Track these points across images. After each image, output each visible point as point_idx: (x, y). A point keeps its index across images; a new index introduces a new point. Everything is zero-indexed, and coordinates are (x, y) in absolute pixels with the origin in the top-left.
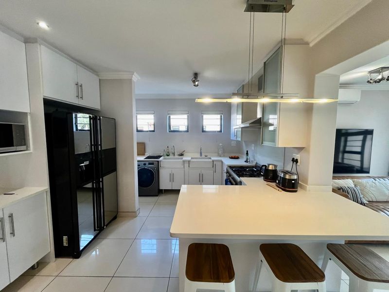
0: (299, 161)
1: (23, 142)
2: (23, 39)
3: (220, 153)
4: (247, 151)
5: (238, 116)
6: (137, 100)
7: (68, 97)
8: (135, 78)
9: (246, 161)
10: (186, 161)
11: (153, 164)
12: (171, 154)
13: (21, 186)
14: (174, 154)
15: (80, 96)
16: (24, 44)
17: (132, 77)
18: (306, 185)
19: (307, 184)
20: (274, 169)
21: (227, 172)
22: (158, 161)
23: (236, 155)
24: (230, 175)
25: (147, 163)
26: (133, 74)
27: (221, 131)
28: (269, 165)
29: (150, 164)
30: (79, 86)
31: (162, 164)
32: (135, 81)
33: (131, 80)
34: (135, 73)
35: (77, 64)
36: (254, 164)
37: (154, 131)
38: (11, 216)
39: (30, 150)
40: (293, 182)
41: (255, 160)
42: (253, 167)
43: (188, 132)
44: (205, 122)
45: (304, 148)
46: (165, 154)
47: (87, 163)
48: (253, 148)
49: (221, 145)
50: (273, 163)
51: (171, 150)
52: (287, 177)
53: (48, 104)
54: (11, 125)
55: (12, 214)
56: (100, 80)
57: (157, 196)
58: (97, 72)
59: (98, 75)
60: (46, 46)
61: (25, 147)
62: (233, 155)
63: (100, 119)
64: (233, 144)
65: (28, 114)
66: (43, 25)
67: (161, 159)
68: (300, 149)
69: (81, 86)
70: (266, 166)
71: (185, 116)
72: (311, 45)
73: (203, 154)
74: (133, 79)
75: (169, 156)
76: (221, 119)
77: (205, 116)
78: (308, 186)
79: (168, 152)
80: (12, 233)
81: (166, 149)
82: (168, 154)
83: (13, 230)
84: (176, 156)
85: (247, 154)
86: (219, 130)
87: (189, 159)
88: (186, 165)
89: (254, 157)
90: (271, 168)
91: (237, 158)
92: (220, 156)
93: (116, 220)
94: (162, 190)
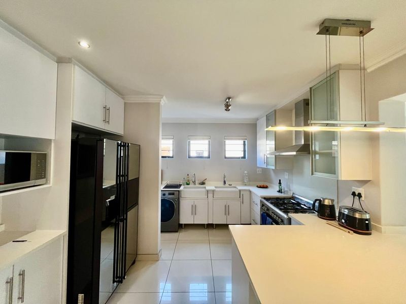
0: (363, 195)
1: (43, 174)
2: (56, 58)
3: (245, 181)
4: (280, 180)
5: (268, 142)
6: (163, 124)
7: (95, 121)
8: (164, 102)
9: (280, 191)
10: (210, 191)
11: (173, 194)
12: (191, 182)
13: (32, 229)
14: (194, 182)
15: (107, 121)
16: (57, 64)
17: (161, 101)
18: (380, 226)
19: (380, 224)
20: (331, 204)
21: (263, 205)
22: (179, 191)
23: (265, 184)
24: (268, 209)
25: (167, 193)
26: (162, 98)
27: (244, 157)
28: (324, 199)
29: (170, 194)
30: (106, 109)
31: (183, 195)
32: (162, 104)
33: (159, 104)
34: (164, 97)
35: (106, 87)
36: (290, 195)
37: (172, 157)
38: (22, 274)
39: (50, 184)
40: (367, 222)
41: (290, 190)
42: (290, 198)
43: (209, 158)
44: (228, 148)
45: (370, 181)
46: (185, 182)
47: (113, 198)
48: (287, 177)
49: (246, 172)
50: (329, 197)
51: (192, 179)
52: (357, 216)
53: (77, 129)
54: (31, 153)
55: (24, 271)
56: (125, 103)
57: (177, 232)
58: (122, 95)
59: (123, 98)
60: (80, 67)
61: (44, 180)
62: (261, 184)
63: (128, 146)
64: (259, 171)
65: (52, 141)
66: (84, 44)
67: (182, 188)
68: (364, 182)
69: (109, 109)
70: (320, 200)
71: (207, 142)
72: (369, 71)
73: (226, 182)
74: (161, 103)
75: (189, 184)
76: (244, 144)
77: (227, 142)
78: (383, 227)
79: (188, 181)
80: (21, 298)
81: (186, 177)
82: (188, 183)
83: (23, 295)
84: (197, 185)
85: (280, 183)
86: (242, 156)
87: (213, 188)
88: (210, 195)
89: (289, 187)
90: (327, 202)
91: (266, 187)
92: (246, 185)
93: (135, 265)
94: (182, 224)
